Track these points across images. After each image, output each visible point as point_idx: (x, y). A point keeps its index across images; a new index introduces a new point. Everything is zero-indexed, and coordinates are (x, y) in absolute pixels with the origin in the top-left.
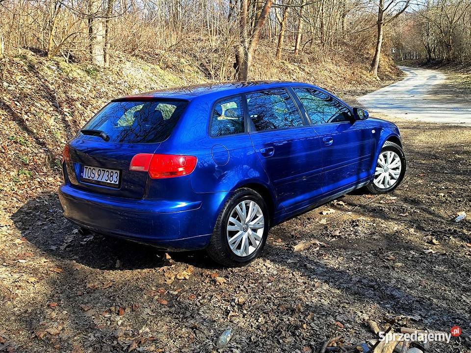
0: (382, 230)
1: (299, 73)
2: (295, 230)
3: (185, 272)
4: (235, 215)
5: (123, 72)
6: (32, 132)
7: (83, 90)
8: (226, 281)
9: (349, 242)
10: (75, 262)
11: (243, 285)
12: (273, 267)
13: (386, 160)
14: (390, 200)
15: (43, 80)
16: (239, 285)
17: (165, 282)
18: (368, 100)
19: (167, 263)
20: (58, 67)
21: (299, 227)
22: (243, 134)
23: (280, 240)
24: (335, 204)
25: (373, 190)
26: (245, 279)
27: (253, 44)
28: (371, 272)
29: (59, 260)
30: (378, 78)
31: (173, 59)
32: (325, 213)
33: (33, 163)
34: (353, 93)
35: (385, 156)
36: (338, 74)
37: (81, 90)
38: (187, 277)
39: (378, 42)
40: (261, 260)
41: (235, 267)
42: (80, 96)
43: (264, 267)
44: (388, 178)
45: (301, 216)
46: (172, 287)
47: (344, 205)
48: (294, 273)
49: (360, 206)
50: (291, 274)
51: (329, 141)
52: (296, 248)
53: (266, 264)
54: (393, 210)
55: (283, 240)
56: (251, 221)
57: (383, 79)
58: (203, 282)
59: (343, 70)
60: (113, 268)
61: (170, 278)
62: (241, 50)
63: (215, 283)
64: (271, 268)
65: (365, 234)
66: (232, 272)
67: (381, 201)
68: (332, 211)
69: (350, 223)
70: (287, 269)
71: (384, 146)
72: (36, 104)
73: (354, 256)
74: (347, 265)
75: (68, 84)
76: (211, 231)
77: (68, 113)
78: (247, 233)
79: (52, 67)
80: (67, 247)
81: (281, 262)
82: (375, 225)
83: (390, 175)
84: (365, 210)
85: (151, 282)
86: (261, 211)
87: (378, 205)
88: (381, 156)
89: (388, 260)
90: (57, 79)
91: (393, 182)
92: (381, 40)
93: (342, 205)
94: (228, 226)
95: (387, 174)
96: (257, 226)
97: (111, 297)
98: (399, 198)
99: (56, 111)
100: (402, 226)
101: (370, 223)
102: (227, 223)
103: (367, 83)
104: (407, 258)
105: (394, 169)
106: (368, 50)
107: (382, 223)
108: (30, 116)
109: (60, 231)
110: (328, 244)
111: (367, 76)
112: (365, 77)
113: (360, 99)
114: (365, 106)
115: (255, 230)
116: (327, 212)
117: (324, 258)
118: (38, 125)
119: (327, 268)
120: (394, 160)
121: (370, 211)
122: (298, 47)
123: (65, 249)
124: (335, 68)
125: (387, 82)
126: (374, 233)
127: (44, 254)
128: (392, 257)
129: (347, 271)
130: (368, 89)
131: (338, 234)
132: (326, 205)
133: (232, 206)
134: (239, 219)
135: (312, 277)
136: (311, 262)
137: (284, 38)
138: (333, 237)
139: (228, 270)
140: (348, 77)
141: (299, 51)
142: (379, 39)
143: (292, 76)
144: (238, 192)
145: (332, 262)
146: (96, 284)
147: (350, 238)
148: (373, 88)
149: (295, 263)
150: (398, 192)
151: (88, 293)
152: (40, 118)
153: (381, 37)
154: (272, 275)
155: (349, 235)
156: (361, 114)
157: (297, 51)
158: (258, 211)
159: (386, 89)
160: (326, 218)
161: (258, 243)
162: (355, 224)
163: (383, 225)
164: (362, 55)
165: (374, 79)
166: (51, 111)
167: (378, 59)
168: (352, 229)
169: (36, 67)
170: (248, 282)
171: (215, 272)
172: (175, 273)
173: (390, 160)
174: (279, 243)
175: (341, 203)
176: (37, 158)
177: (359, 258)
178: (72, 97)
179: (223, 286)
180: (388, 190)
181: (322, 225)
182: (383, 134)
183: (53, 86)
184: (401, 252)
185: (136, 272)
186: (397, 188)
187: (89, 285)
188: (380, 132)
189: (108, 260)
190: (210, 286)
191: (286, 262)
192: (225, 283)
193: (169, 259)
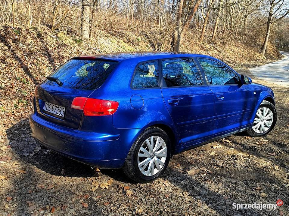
0: (254, 165)
1: (213, 50)
2: (192, 158)
3: (106, 183)
4: (145, 146)
5: (98, 43)
6: (33, 76)
7: (70, 51)
8: (133, 194)
9: (228, 171)
10: (35, 166)
11: (145, 198)
12: (169, 186)
13: (262, 114)
14: (263, 142)
15: (45, 44)
16: (142, 198)
17: (91, 189)
18: (256, 71)
19: (96, 175)
20: (57, 37)
21: (194, 157)
22: (156, 88)
23: (179, 165)
24: (223, 141)
25: (252, 134)
26: (148, 193)
27: (184, 30)
28: (241, 198)
29: (26, 164)
30: (265, 58)
31: (133, 37)
32: (215, 147)
33: (29, 96)
34: (247, 66)
35: (262, 111)
36: (239, 53)
37: (69, 52)
38: (107, 187)
39: (267, 35)
40: (162, 180)
41: (142, 183)
42: (68, 55)
43: (164, 185)
44: (263, 126)
45: (197, 148)
46: (95, 194)
47: (229, 142)
48: (184, 193)
49: (241, 144)
50: (181, 193)
51: (221, 98)
52: (189, 172)
53: (165, 183)
54: (264, 150)
55: (182, 165)
56: (157, 151)
57: (268, 58)
58: (117, 192)
59: (243, 51)
60: (59, 174)
61: (95, 187)
62: (176, 34)
63: (125, 195)
64: (168, 187)
65: (242, 166)
66: (139, 186)
67: (257, 142)
68: (220, 146)
69: (232, 157)
70: (179, 189)
71: (261, 104)
72: (38, 58)
73: (231, 183)
74: (224, 190)
75: (61, 47)
76: (126, 157)
77: (58, 65)
78: (153, 159)
79: (53, 36)
80: (35, 155)
81: (176, 182)
82: (249, 160)
83: (265, 124)
84: (244, 148)
85: (81, 188)
86: (165, 144)
87: (254, 145)
88: (259, 110)
89: (255, 189)
90: (55, 44)
91: (266, 129)
92: (269, 34)
93: (228, 142)
94: (139, 154)
95: (262, 123)
96: (161, 155)
97: (50, 197)
98: (269, 141)
99: (50, 64)
100: (269, 163)
101: (246, 159)
102: (138, 151)
103: (257, 60)
104: (270, 189)
105: (268, 120)
106: (260, 39)
107: (255, 159)
108: (33, 65)
109: (34, 143)
110: (213, 171)
111: (257, 55)
112: (256, 56)
113: (251, 70)
114: (253, 75)
115: (160, 158)
116: (217, 147)
117: (208, 183)
118: (37, 72)
119: (209, 191)
120: (268, 114)
121: (248, 149)
122: (214, 35)
123: (33, 156)
124: (237, 49)
125: (271, 60)
126: (248, 167)
127: (18, 158)
128: (259, 187)
129: (224, 195)
130: (257, 64)
131: (222, 165)
132: (217, 142)
133: (143, 139)
134: (148, 149)
135: (196, 197)
136: (198, 185)
137: (206, 29)
138: (218, 166)
139: (137, 185)
140: (245, 56)
141: (215, 37)
142: (267, 32)
143: (208, 52)
144: (148, 129)
145: (214, 186)
146: (44, 185)
147: (230, 168)
148: (261, 64)
149: (186, 185)
150: (269, 136)
151: (36, 192)
152: (39, 67)
153: (269, 31)
154: (168, 193)
155: (229, 166)
156: (247, 80)
157: (214, 37)
158: (163, 144)
159: (270, 65)
160: (215, 151)
161: (161, 167)
162: (235, 158)
163: (255, 161)
164: (256, 42)
165: (262, 58)
166: (47, 63)
167: (266, 45)
168: (232, 162)
169: (43, 35)
170: (149, 196)
171: (128, 185)
172: (100, 183)
173: (265, 114)
174: (178, 168)
175: (227, 141)
176: (33, 93)
177: (234, 185)
178: (62, 55)
179: (130, 197)
180: (262, 134)
181: (211, 156)
182: (262, 95)
183: (51, 48)
184: (266, 184)
185: (74, 178)
186: (269, 134)
187: (38, 186)
188: (260, 94)
189: (58, 168)
190: (121, 196)
191: (180, 183)
192: (132, 195)
193: (99, 172)
